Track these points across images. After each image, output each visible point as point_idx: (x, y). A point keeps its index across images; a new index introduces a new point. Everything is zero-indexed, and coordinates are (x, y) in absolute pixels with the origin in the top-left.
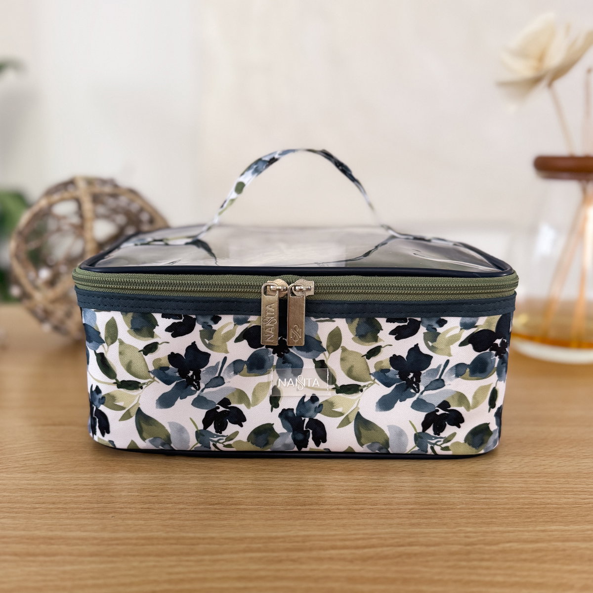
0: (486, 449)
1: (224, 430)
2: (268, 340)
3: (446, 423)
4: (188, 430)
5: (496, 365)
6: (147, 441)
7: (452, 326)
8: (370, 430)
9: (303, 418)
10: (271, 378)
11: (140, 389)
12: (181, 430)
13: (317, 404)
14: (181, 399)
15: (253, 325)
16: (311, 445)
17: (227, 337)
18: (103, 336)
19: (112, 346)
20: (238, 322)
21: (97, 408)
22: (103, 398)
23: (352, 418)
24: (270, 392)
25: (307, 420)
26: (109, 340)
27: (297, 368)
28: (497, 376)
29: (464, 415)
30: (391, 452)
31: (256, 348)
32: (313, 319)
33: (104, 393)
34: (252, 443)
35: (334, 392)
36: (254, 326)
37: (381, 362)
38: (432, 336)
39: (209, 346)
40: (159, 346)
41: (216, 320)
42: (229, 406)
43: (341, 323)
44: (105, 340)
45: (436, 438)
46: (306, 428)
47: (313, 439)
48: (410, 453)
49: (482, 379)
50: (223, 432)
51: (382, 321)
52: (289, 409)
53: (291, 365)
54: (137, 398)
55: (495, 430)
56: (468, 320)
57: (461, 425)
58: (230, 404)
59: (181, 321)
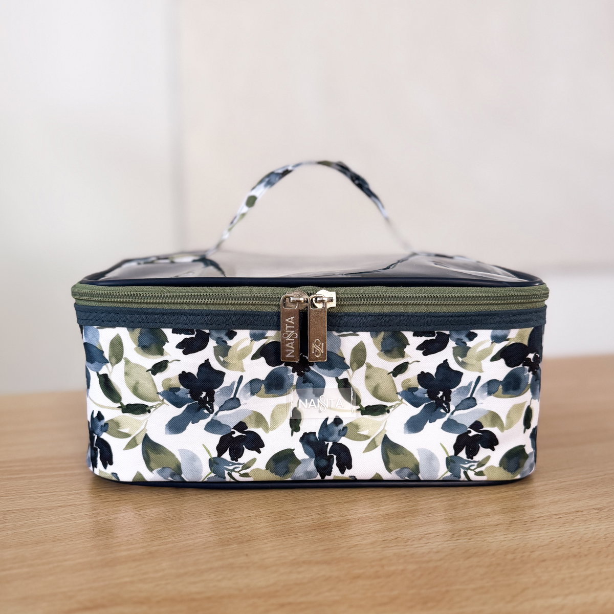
0: (522, 474)
1: (240, 457)
2: (288, 356)
3: (480, 445)
4: (200, 457)
5: (530, 382)
6: (155, 471)
7: (483, 340)
8: (399, 454)
9: (326, 443)
10: (291, 399)
11: (147, 413)
12: (193, 458)
13: (341, 427)
14: (193, 423)
15: (271, 341)
16: (336, 472)
17: (243, 354)
18: (107, 355)
19: (117, 365)
20: (255, 338)
21: (98, 438)
22: (106, 424)
23: (379, 441)
24: (290, 415)
25: (330, 444)
26: (114, 360)
27: (319, 387)
28: (531, 393)
29: (498, 437)
30: (422, 479)
31: (274, 366)
32: (335, 333)
33: (106, 419)
34: (271, 471)
35: (359, 413)
36: (273, 342)
37: (408, 380)
38: (461, 350)
39: (224, 364)
40: (169, 364)
41: (231, 335)
42: (246, 430)
43: (365, 337)
44: (110, 359)
45: (469, 462)
46: (329, 454)
47: (337, 465)
48: (441, 479)
49: (516, 397)
50: (239, 459)
51: (409, 335)
52: (311, 433)
53: (312, 384)
54: (144, 424)
55: (531, 453)
56: (499, 332)
57: (495, 447)
58: (247, 428)
59: (194, 336)
